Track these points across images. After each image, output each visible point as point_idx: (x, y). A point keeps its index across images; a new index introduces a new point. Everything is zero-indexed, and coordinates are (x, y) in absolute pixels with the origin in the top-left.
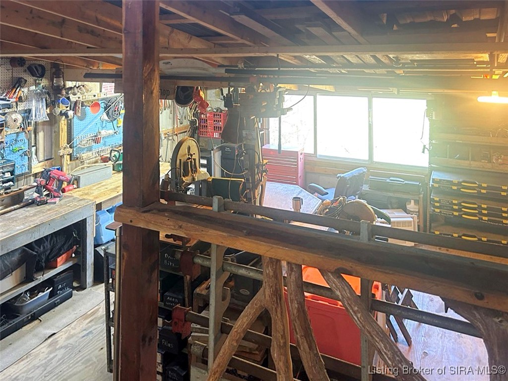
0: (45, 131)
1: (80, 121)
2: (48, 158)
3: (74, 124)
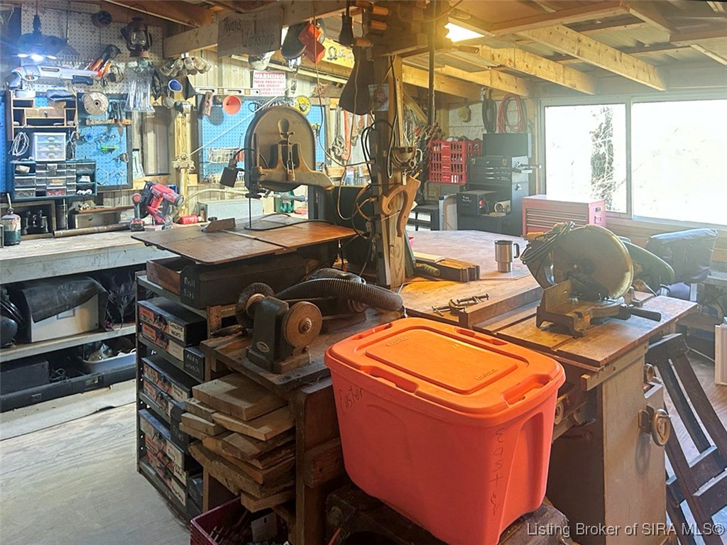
0: (158, 132)
1: (213, 126)
2: (162, 172)
3: (203, 129)
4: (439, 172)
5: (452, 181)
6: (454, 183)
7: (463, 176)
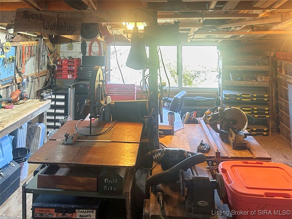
4: (61, 74)
5: (68, 78)
6: (69, 79)
7: (75, 75)
